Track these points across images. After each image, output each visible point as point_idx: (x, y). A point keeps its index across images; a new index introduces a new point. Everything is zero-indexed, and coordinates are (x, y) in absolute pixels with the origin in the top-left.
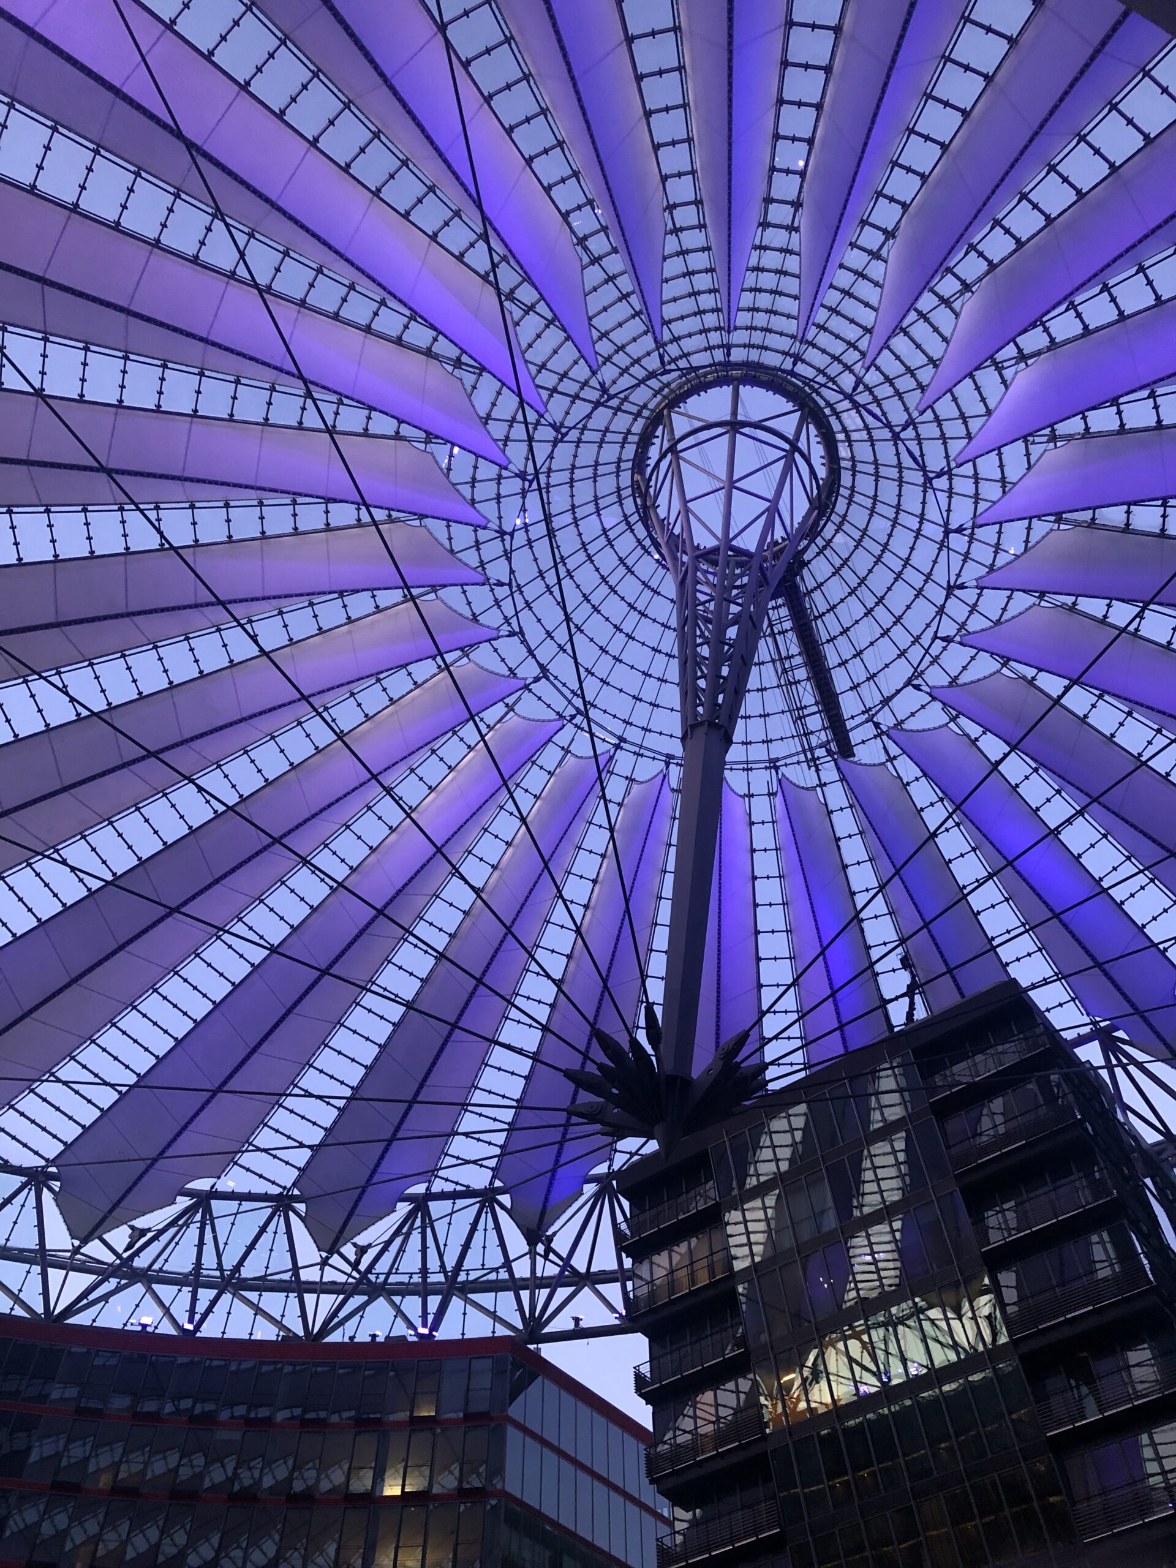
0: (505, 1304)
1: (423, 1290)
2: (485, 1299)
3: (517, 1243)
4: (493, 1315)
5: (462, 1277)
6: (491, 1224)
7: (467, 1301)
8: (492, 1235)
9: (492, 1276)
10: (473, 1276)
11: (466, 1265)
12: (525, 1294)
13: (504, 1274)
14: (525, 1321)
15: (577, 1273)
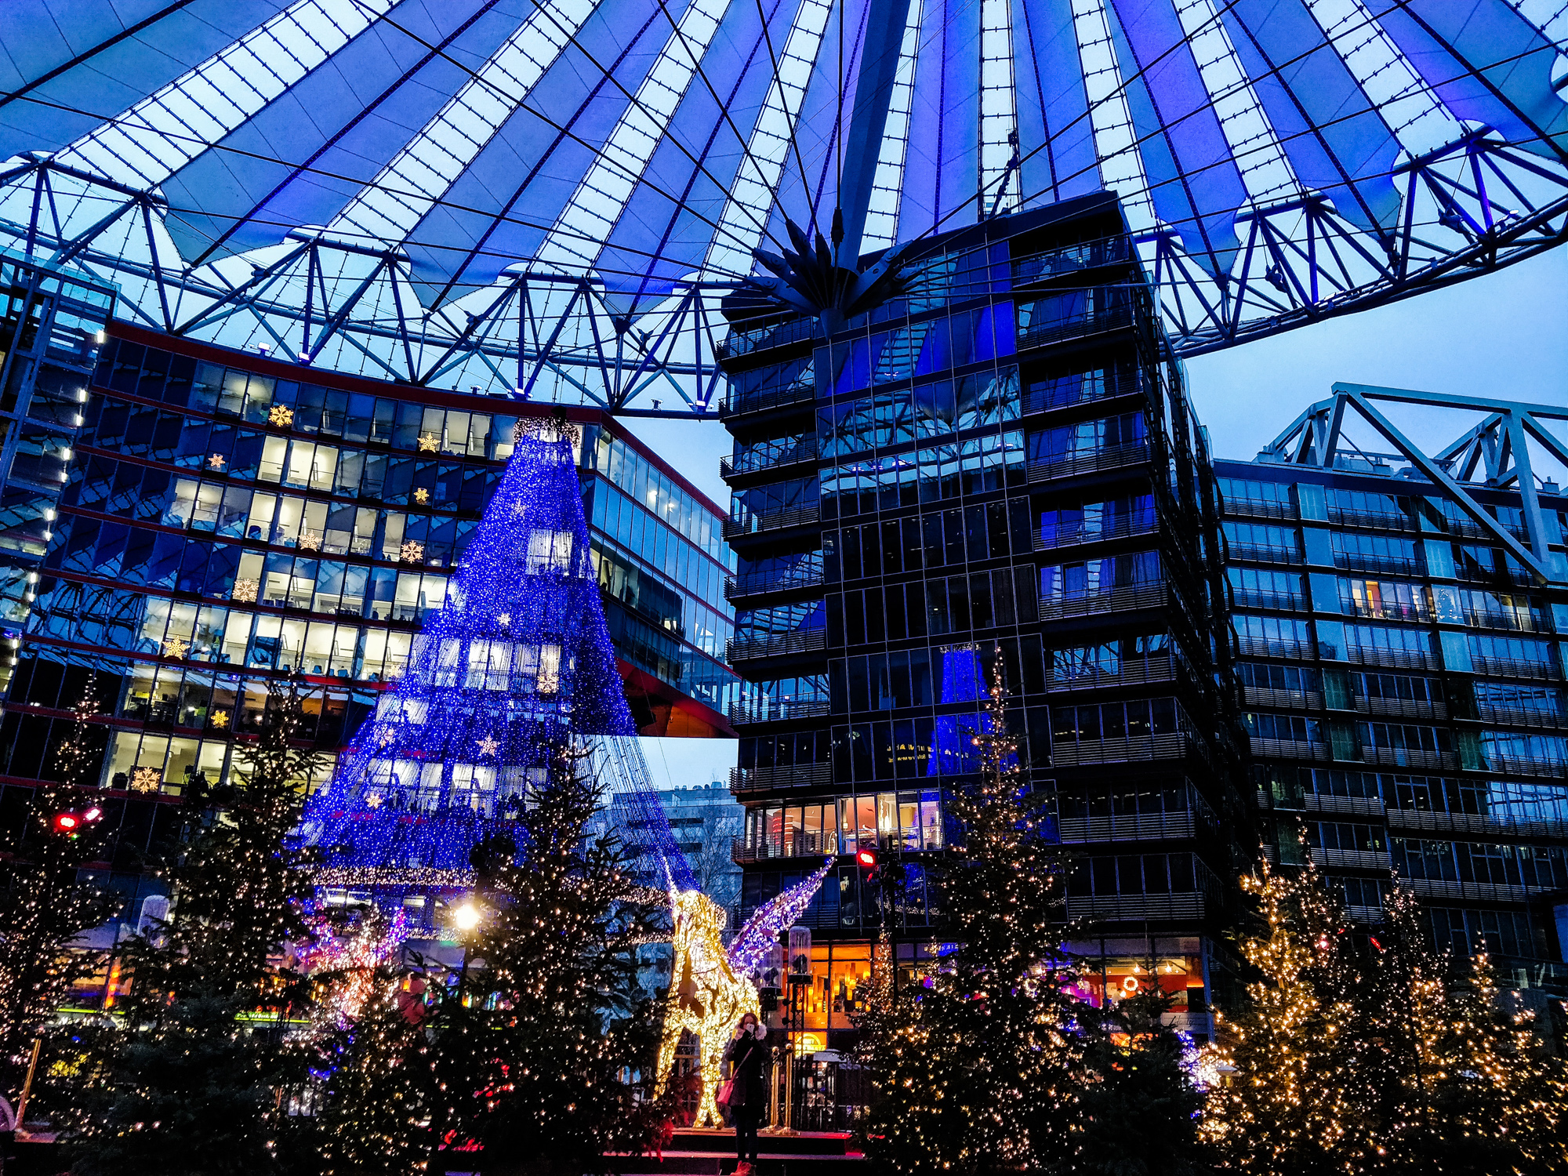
1: (520, 355)
4: (582, 388)
5: (555, 351)
6: (585, 308)
7: (557, 370)
8: (586, 318)
9: (584, 352)
10: (565, 351)
12: (611, 372)
13: (594, 353)
14: (610, 396)
15: (656, 362)
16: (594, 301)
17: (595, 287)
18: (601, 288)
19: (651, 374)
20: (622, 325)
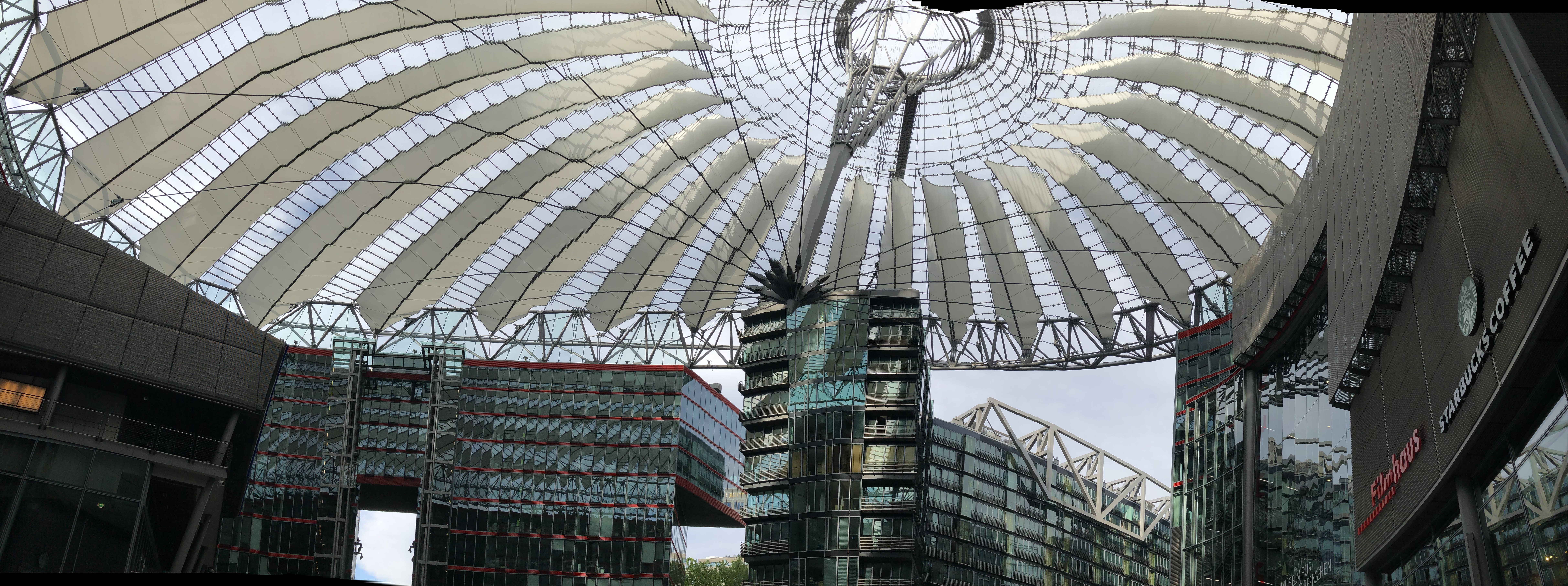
0: (681, 354)
1: (647, 347)
2: (673, 351)
3: (687, 332)
4: (676, 358)
5: (662, 343)
6: (676, 324)
7: (663, 351)
8: (676, 329)
9: (675, 343)
10: (667, 342)
11: (664, 338)
12: (689, 351)
13: (680, 343)
14: (689, 360)
15: (709, 345)
16: (681, 321)
17: (681, 315)
18: (683, 314)
19: (708, 350)
20: (694, 330)
